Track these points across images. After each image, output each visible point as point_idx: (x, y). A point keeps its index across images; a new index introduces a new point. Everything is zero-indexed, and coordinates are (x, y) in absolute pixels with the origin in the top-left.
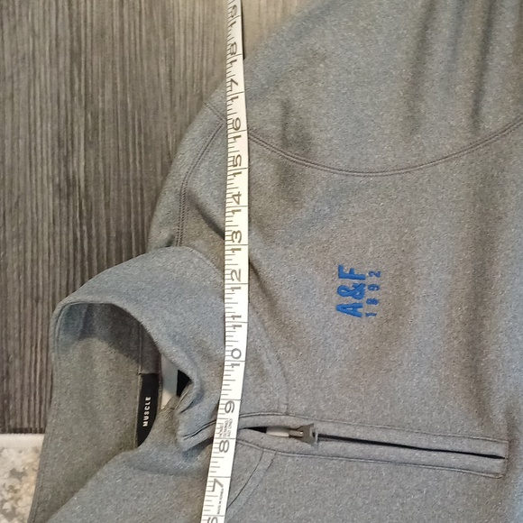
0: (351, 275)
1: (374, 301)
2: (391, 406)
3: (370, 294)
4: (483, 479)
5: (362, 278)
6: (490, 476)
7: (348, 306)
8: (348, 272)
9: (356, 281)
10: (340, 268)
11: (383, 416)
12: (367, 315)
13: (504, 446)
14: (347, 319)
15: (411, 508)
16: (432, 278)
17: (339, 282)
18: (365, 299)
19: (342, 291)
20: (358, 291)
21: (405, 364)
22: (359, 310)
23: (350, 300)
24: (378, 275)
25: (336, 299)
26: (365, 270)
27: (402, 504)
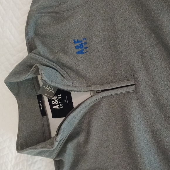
0: (78, 41)
1: (86, 48)
2: (100, 78)
3: (85, 46)
4: (131, 93)
5: (81, 41)
6: (133, 91)
7: (80, 51)
8: (77, 41)
9: (80, 43)
10: (74, 40)
11: (99, 82)
12: (86, 52)
13: (134, 81)
14: (80, 56)
15: (115, 108)
16: (101, 35)
17: (75, 45)
18: (84, 48)
19: (77, 47)
20: (81, 46)
21: (101, 64)
22: (83, 52)
23: (80, 49)
24: (85, 39)
25: (76, 50)
26: (81, 39)
27: (112, 108)
